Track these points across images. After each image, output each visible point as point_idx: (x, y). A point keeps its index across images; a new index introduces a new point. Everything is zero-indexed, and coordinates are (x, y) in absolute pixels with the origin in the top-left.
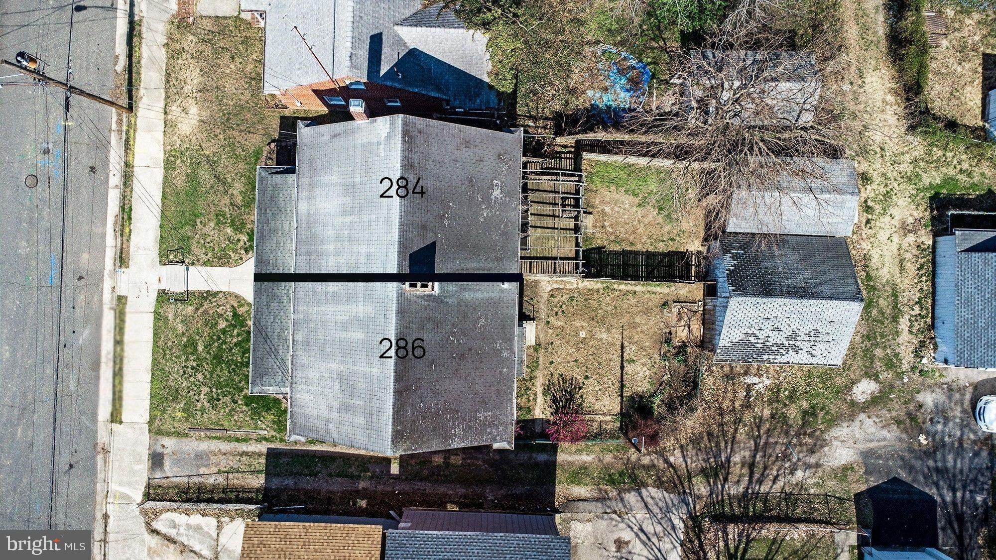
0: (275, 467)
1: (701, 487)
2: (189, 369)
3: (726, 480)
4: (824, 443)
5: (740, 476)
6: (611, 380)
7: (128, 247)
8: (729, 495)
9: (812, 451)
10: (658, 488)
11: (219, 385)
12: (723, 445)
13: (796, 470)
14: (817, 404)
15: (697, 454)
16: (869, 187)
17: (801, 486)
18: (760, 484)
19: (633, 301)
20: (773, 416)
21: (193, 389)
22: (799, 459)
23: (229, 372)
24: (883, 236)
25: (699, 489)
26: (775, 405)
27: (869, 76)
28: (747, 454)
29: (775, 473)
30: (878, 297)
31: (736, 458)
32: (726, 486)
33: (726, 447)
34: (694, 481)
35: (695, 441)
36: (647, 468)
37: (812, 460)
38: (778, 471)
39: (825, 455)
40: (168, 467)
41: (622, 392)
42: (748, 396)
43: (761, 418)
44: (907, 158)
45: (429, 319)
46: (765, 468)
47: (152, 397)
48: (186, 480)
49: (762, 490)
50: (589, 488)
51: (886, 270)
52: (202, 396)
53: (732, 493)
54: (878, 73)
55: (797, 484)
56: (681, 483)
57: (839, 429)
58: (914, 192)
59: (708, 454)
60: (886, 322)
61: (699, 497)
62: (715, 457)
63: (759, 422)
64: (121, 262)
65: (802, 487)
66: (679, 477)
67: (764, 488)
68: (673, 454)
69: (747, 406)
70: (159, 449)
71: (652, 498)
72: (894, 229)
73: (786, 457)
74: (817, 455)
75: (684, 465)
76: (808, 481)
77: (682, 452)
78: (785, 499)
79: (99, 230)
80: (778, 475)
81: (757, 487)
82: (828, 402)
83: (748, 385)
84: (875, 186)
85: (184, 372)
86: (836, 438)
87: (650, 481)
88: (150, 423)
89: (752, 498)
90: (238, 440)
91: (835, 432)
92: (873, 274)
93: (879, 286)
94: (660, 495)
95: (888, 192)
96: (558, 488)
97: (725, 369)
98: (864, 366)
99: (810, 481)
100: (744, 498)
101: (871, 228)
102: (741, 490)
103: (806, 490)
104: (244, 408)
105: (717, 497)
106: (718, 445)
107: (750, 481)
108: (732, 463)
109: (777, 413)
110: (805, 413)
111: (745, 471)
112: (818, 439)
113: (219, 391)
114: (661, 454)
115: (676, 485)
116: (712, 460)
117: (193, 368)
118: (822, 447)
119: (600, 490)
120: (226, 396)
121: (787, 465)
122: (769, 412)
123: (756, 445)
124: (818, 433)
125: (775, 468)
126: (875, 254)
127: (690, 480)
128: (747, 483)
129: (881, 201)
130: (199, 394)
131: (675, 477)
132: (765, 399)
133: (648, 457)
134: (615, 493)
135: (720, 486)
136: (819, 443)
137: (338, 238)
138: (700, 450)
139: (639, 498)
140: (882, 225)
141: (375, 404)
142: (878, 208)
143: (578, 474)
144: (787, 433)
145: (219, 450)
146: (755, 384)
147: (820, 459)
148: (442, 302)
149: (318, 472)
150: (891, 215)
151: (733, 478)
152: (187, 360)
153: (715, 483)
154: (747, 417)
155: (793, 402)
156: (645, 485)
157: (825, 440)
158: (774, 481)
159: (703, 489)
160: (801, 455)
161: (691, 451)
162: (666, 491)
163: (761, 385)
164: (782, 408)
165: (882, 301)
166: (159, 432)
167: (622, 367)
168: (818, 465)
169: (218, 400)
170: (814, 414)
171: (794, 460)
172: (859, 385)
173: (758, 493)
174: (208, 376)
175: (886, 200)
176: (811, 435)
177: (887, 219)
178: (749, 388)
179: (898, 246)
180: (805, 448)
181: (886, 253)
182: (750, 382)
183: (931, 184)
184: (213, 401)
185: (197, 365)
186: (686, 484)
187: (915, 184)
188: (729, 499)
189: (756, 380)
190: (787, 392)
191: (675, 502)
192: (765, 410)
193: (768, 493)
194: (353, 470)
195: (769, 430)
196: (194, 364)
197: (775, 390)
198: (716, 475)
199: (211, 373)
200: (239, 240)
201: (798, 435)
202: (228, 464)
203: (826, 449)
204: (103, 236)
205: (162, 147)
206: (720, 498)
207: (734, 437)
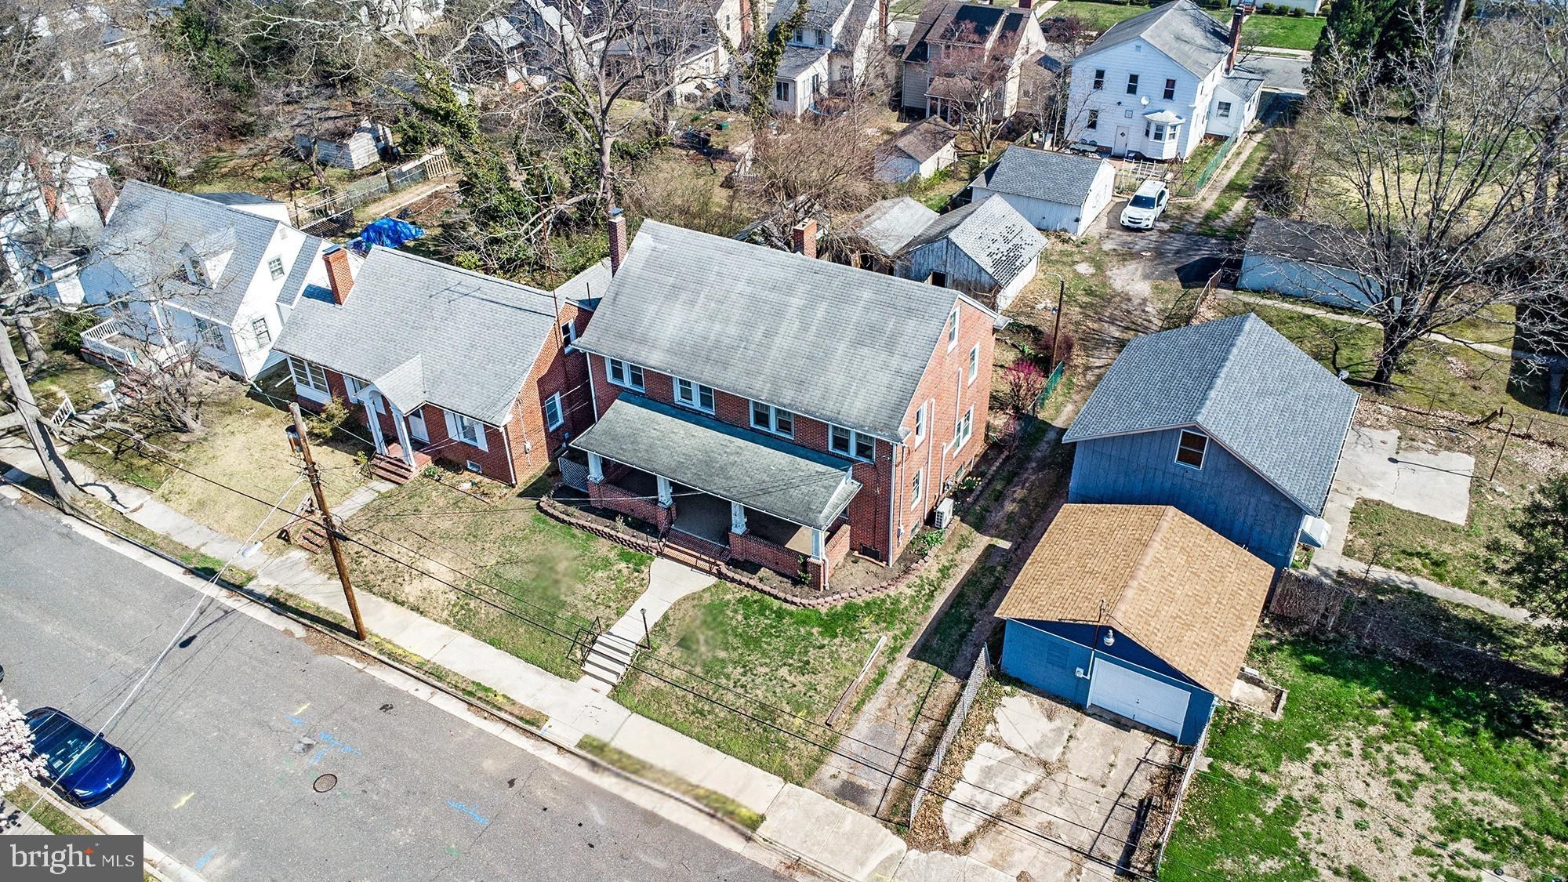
0: (939, 654)
2: (744, 679)
7: (522, 706)
11: (789, 654)
21: (774, 686)
23: (777, 637)
40: (870, 783)
47: (750, 762)
52: (791, 679)
64: (533, 724)
70: (837, 783)
79: (469, 734)
85: (742, 686)
88: (786, 776)
90: (876, 682)
91: (1117, 286)
104: (837, 641)
113: (795, 657)
117: (744, 674)
120: (807, 652)
130: (785, 680)
137: (712, 318)
141: (901, 302)
145: (881, 710)
149: (971, 615)
152: (728, 677)
166: (810, 772)
169: (808, 663)
172: (1078, 270)
174: (768, 661)
184: (804, 668)
185: (744, 667)
194: (985, 582)
196: (740, 670)
199: (764, 654)
200: (619, 571)
202: (907, 706)
204: (481, 732)
205: (437, 624)
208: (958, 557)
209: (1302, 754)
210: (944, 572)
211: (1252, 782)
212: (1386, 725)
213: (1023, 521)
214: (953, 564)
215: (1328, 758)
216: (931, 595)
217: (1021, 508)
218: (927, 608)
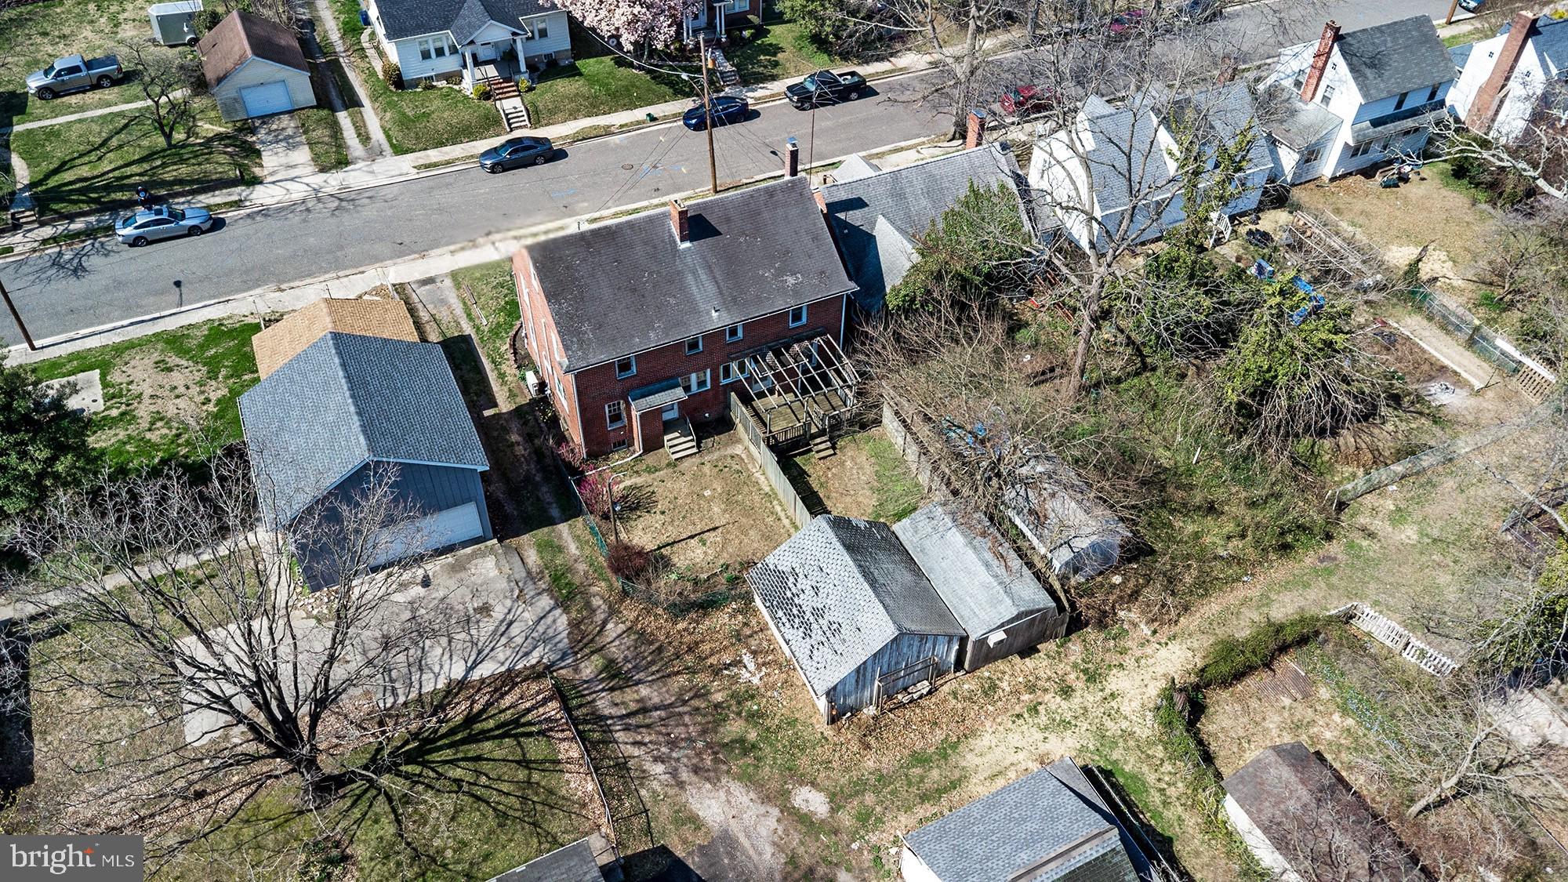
1: (589, 669)
3: (612, 689)
4: (715, 782)
5: (623, 703)
6: (672, 533)
8: (594, 701)
9: (696, 770)
10: (569, 624)
12: (654, 668)
13: (663, 762)
14: (760, 749)
15: (628, 648)
16: (1058, 699)
17: (644, 776)
18: (624, 730)
19: (770, 520)
20: (717, 706)
22: (678, 760)
24: (1015, 739)
25: (586, 667)
26: (733, 702)
27: (1178, 647)
28: (656, 700)
29: (647, 740)
30: (938, 766)
31: (644, 691)
32: (603, 694)
33: (653, 674)
34: (594, 657)
35: (643, 638)
36: (588, 604)
37: (685, 775)
38: (650, 742)
39: (699, 788)
40: (424, 290)
41: (664, 547)
42: (727, 667)
43: (708, 693)
44: (1125, 725)
45: (655, 247)
46: (648, 726)
48: (417, 300)
49: (616, 735)
50: (539, 562)
51: (978, 761)
53: (598, 703)
54: (1190, 654)
55: (644, 771)
56: (586, 646)
57: (743, 791)
58: (1092, 748)
59: (635, 658)
60: (914, 789)
61: (576, 670)
62: (634, 667)
63: (701, 693)
65: (643, 778)
66: (592, 640)
67: (620, 736)
68: (617, 624)
69: (716, 672)
70: (439, 280)
71: (554, 621)
72: (1032, 749)
73: (673, 744)
74: (695, 779)
75: (609, 640)
76: (655, 782)
77: (624, 632)
78: (617, 764)
79: (610, 204)
80: (645, 744)
81: (618, 728)
82: (770, 761)
83: (740, 661)
84: (1065, 705)
86: (728, 792)
87: (574, 615)
89: (601, 726)
90: (469, 315)
91: (736, 788)
92: (961, 748)
93: (953, 760)
94: (561, 629)
95: (1069, 723)
96: (526, 537)
97: (745, 629)
98: (842, 788)
99: (655, 785)
100: (599, 719)
101: (1014, 722)
102: (606, 712)
103: (642, 785)
105: (585, 689)
106: (653, 662)
107: (622, 717)
108: (636, 688)
109: (724, 709)
110: (742, 741)
111: (633, 706)
112: (715, 770)
114: (613, 612)
115: (580, 641)
116: (630, 666)
118: (708, 779)
119: (542, 572)
121: (663, 749)
122: (720, 699)
123: (671, 705)
124: (725, 768)
125: (653, 737)
126: (986, 740)
127: (593, 653)
128: (619, 714)
129: (1054, 720)
131: (591, 637)
132: (734, 688)
133: (601, 602)
134: (543, 586)
135: (600, 687)
136: (712, 774)
138: (636, 648)
139: (548, 609)
140: (1027, 734)
142: (1043, 719)
143: (552, 548)
144: (704, 732)
146: (745, 667)
147: (690, 784)
148: (674, 256)
150: (1045, 738)
151: (617, 696)
153: (602, 680)
154: (701, 679)
155: (747, 720)
156: (566, 610)
157: (719, 780)
158: (635, 743)
159: (588, 671)
160: (685, 760)
161: (628, 641)
162: (569, 634)
163: (749, 675)
164: (733, 712)
165: (935, 774)
166: (454, 276)
167: (692, 537)
168: (681, 785)
170: (745, 753)
171: (674, 755)
172: (813, 791)
173: (611, 731)
175: (1059, 725)
176: (716, 761)
177: (1040, 736)
178: (738, 663)
179: (1016, 762)
180: (694, 761)
181: (998, 751)
182: (745, 661)
183: (1116, 762)
186: (587, 651)
187: (1102, 745)
188: (589, 703)
189: (751, 666)
190: (755, 707)
191: (560, 646)
192: (721, 694)
193: (617, 743)
195: (697, 709)
197: (751, 695)
198: (612, 677)
201: (709, 745)
202: (444, 318)
203: (708, 786)
206: (586, 692)
207: (669, 676)
208: (506, 389)
209: (219, 402)
210: (502, 376)
211: (239, 377)
212: (179, 445)
213: (495, 434)
214: (504, 383)
215: (205, 408)
216: (493, 362)
217: (507, 441)
218: (489, 356)
